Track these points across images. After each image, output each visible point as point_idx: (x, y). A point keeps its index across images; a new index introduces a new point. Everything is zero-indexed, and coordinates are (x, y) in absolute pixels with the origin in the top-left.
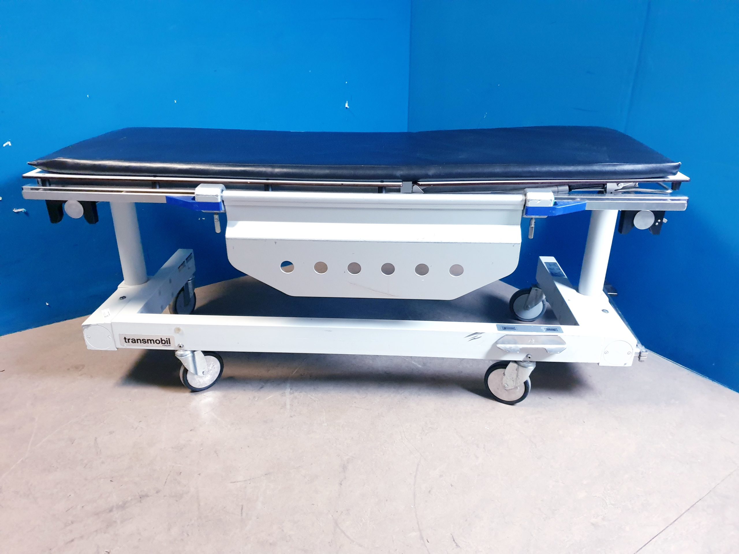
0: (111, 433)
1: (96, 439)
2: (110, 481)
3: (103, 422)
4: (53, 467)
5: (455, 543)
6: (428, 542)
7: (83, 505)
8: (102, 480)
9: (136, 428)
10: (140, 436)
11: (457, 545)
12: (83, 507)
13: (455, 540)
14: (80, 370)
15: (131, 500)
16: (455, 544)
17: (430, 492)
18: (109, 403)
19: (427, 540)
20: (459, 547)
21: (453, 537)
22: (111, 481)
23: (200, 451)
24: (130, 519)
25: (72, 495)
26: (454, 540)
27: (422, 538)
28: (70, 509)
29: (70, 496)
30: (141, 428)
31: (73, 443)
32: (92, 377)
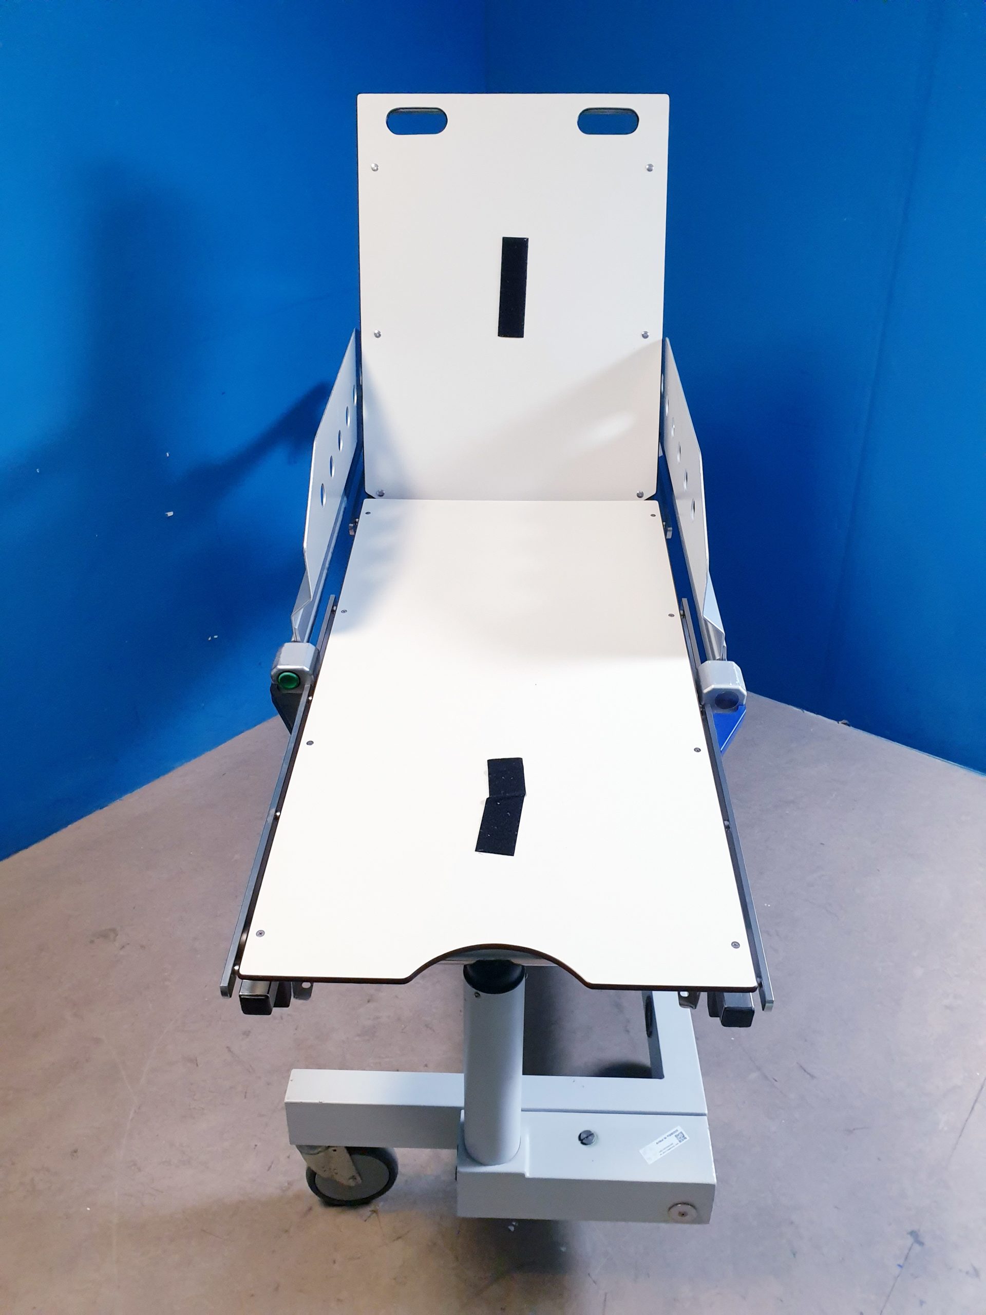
3: (220, 1018)
4: (194, 1108)
5: (808, 1074)
6: (776, 1081)
11: (811, 1076)
12: (289, 1157)
16: (808, 1076)
18: (206, 986)
19: (774, 1079)
20: (816, 1078)
21: (801, 1067)
23: (403, 1030)
25: (259, 1144)
26: (805, 1071)
27: (766, 1078)
28: (271, 1166)
29: (257, 1147)
30: (289, 1015)
31: (197, 1065)
32: (142, 947)
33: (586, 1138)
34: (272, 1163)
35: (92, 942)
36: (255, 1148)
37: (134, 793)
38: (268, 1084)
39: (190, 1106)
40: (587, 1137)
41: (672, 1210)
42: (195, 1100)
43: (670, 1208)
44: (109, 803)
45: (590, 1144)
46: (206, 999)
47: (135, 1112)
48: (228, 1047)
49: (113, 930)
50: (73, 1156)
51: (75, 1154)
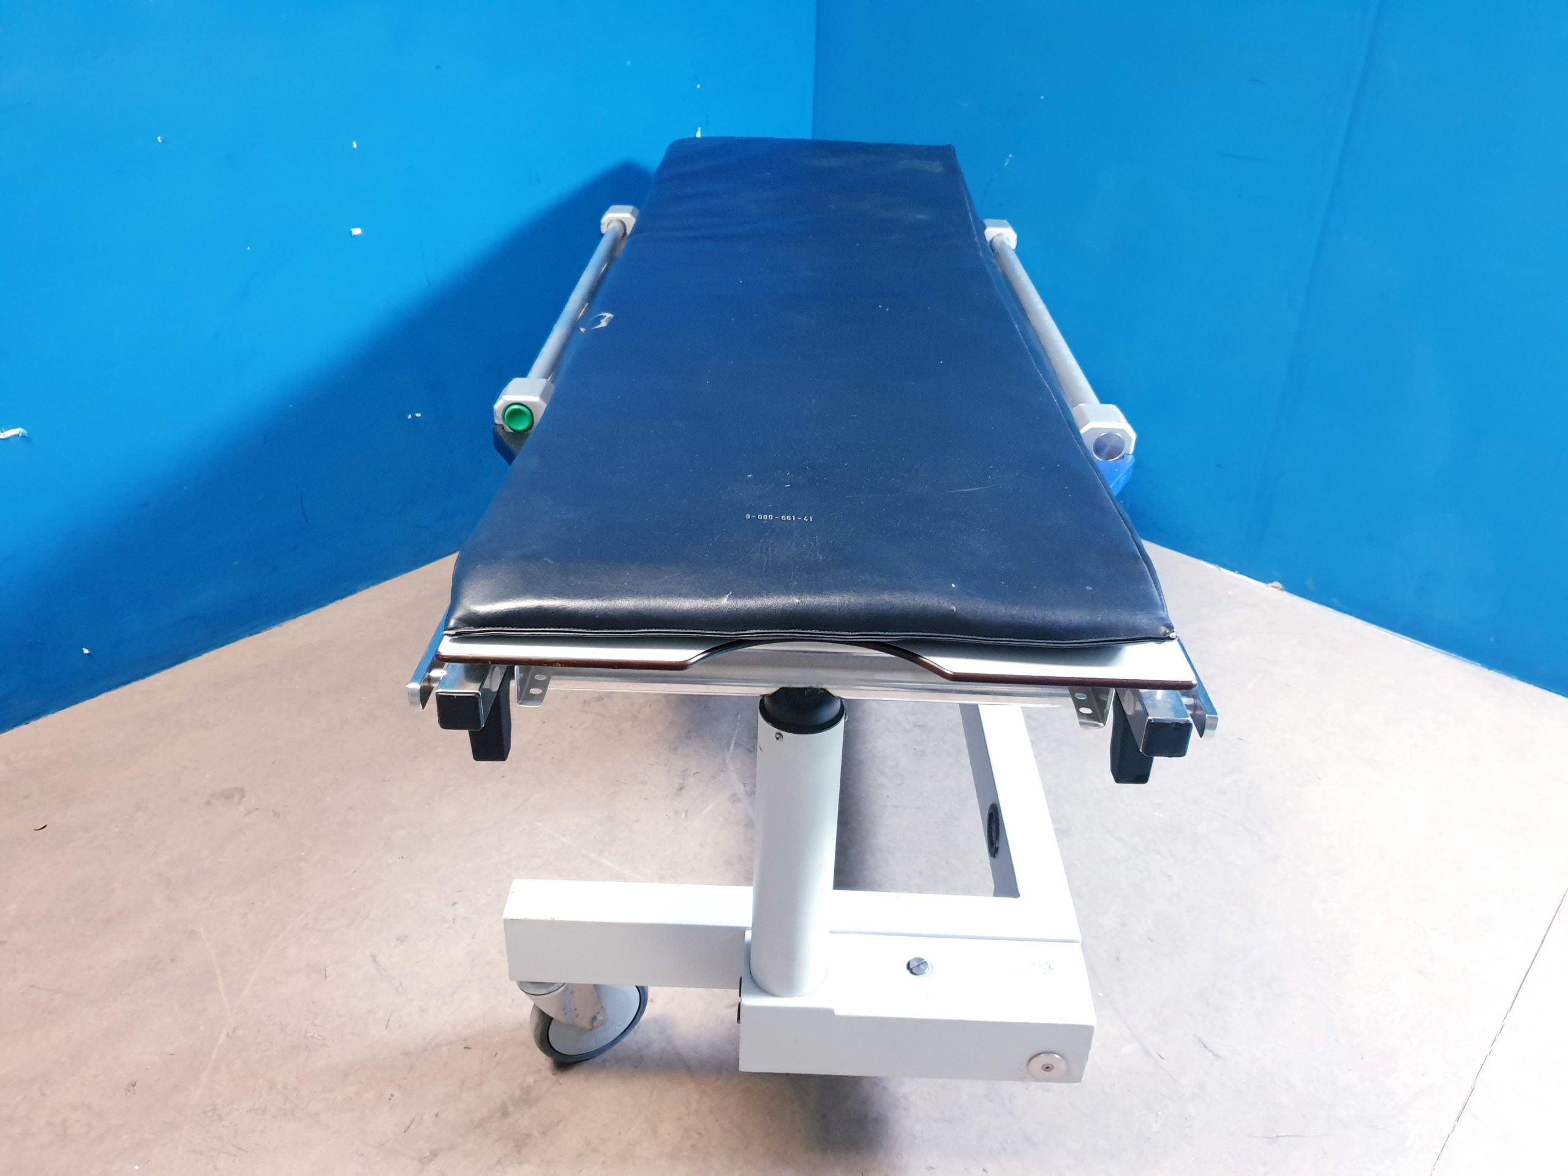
0: (401, 939)
1: (374, 958)
2: (463, 1049)
3: (368, 916)
4: (312, 1037)
5: (1210, 1050)
6: (1162, 1058)
7: (436, 1112)
8: (444, 1049)
9: (454, 920)
10: (473, 937)
11: (1215, 1055)
12: (437, 1116)
13: (1207, 1046)
14: (240, 802)
15: (536, 1081)
16: (1210, 1054)
17: (1118, 959)
18: (355, 872)
19: (1159, 1055)
20: (1220, 1057)
21: (1200, 1040)
22: (465, 1048)
24: (559, 1122)
25: (397, 1094)
26: (1205, 1047)
27: (1147, 1053)
28: (410, 1126)
29: (394, 1097)
30: (465, 918)
31: (326, 977)
32: (276, 814)
33: (915, 968)
34: (412, 1122)
35: (208, 803)
36: (390, 1099)
37: (297, 619)
38: (422, 1011)
39: (306, 1032)
40: (918, 966)
41: (1032, 1062)
42: (315, 1025)
43: (1030, 1060)
44: (262, 629)
45: (922, 974)
46: (353, 889)
47: (228, 1034)
48: (372, 956)
49: (241, 791)
50: (129, 1091)
51: (132, 1089)
